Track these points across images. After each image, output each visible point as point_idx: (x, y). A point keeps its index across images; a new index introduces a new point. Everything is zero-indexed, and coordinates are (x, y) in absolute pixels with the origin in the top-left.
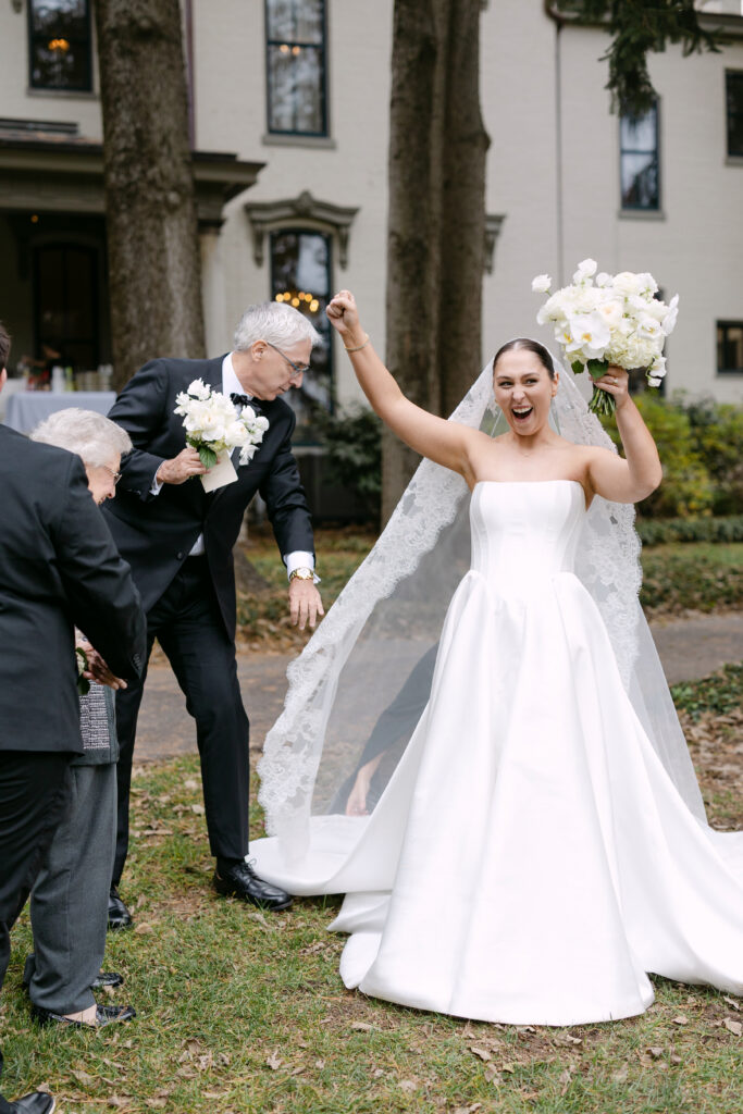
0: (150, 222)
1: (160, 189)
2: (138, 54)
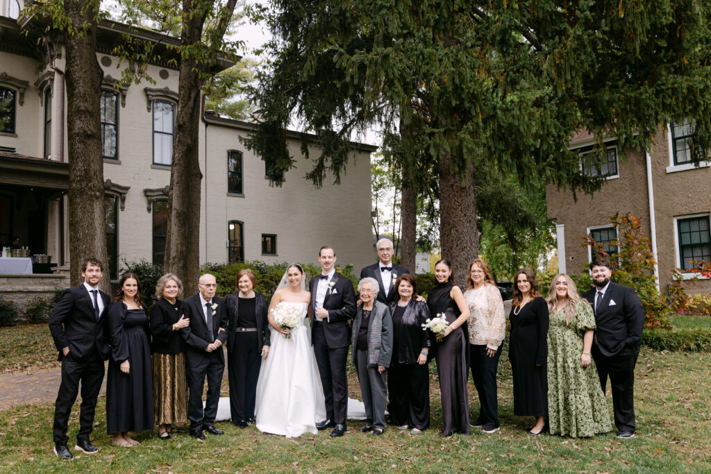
0: (89, 202)
1: (94, 191)
2: (86, 143)
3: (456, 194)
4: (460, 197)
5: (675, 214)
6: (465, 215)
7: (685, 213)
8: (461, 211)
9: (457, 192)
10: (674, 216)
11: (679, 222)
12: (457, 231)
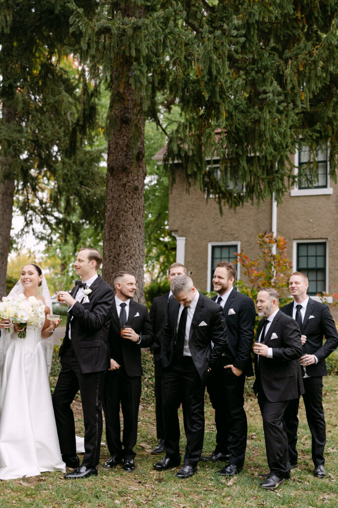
3: (128, 195)
4: (132, 198)
5: (295, 238)
6: (136, 220)
7: (304, 237)
8: (132, 214)
9: (129, 193)
10: (294, 239)
11: (299, 245)
12: (126, 236)
